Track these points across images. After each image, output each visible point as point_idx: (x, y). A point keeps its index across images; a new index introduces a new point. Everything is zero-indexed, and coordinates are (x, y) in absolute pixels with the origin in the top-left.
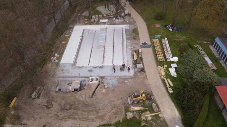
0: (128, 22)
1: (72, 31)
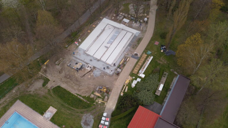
0: (141, 29)
1: (100, 22)
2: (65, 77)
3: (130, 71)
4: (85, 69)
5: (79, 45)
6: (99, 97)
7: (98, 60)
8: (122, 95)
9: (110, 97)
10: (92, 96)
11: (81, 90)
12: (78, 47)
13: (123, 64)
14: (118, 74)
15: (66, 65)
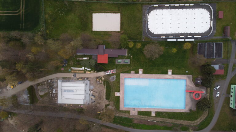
0: (56, 81)
2: (101, 99)
3: (83, 74)
4: (93, 93)
5: (82, 104)
6: (102, 80)
7: (85, 90)
8: (96, 72)
9: (99, 76)
10: (103, 83)
11: (102, 89)
12: (83, 105)
13: (81, 79)
14: (88, 78)
15: (95, 103)
